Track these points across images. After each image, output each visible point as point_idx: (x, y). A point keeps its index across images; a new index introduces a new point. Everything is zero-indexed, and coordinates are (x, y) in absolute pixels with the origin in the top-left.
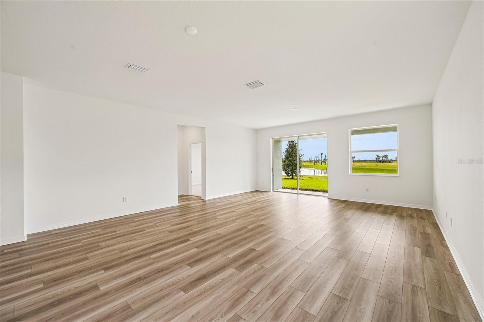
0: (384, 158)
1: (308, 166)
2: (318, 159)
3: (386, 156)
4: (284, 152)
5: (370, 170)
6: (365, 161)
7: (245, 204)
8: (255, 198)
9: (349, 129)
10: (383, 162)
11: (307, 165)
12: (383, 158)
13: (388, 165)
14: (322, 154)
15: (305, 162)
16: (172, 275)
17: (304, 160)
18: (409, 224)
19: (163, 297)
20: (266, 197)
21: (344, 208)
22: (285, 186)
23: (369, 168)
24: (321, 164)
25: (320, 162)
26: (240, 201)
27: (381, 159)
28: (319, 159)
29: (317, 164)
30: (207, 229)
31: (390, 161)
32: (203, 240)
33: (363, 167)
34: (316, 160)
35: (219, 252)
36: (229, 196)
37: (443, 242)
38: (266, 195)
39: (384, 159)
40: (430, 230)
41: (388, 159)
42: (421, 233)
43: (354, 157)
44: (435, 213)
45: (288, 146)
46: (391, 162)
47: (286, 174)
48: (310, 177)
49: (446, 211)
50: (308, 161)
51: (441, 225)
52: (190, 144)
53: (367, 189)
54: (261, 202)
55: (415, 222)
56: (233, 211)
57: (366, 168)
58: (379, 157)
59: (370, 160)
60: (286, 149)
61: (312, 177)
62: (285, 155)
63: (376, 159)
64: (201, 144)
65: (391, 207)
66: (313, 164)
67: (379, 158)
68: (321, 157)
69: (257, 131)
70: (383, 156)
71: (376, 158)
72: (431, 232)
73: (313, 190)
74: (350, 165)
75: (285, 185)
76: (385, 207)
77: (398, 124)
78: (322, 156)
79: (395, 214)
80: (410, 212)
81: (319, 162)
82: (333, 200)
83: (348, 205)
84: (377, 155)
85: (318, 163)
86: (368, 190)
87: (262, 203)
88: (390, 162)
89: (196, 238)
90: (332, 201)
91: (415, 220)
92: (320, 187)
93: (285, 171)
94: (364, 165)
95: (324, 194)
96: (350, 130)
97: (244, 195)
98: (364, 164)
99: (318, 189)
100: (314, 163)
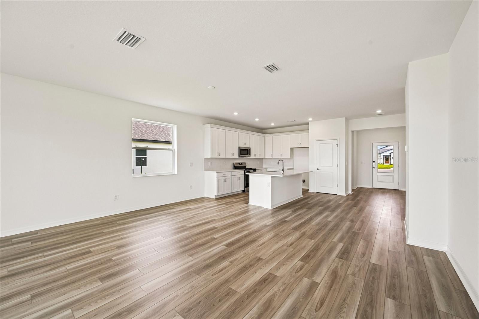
16: (224, 224)
19: (223, 218)
30: (208, 266)
32: (211, 247)
35: (195, 235)
89: (219, 248)
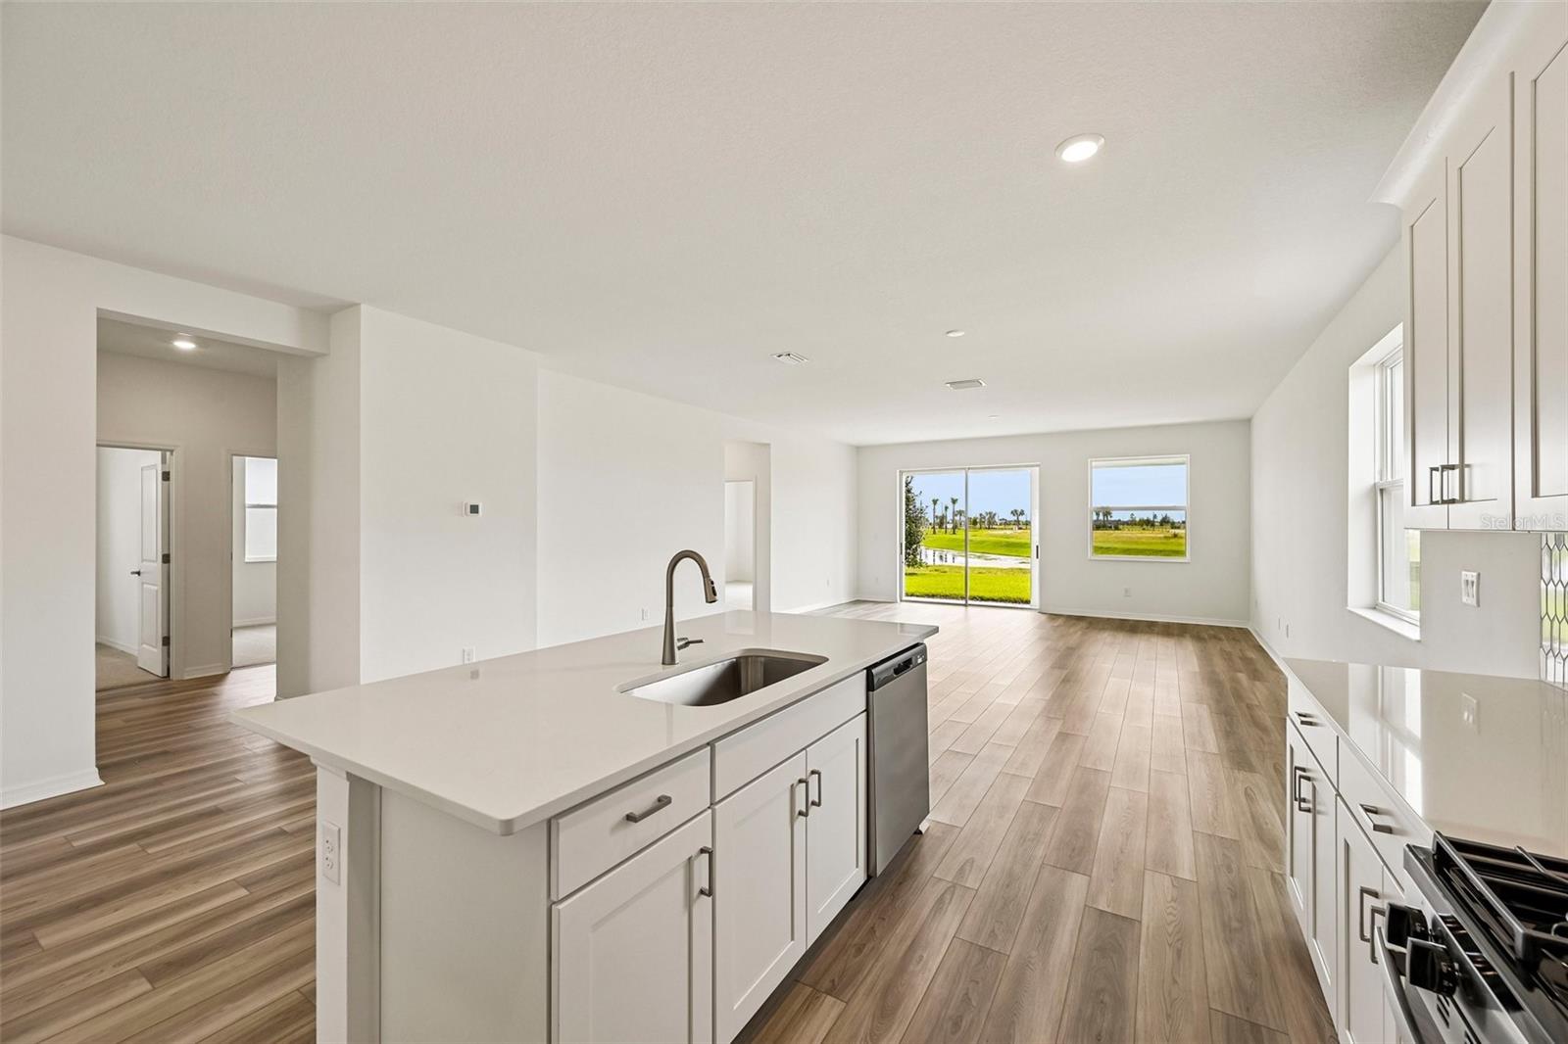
0: (1101, 514)
13: (1116, 537)
14: (935, 502)
18: (1218, 647)
31: (1117, 525)
39: (1101, 517)
40: (1252, 654)
41: (1112, 519)
42: (1241, 658)
43: (1022, 511)
44: (1253, 631)
46: (1121, 527)
51: (1270, 647)
55: (1227, 646)
69: (859, 449)
72: (1254, 656)
74: (1090, 537)
78: (936, 507)
80: (1212, 632)
82: (1053, 616)
86: (1128, 592)
88: (1117, 528)
91: (1225, 642)
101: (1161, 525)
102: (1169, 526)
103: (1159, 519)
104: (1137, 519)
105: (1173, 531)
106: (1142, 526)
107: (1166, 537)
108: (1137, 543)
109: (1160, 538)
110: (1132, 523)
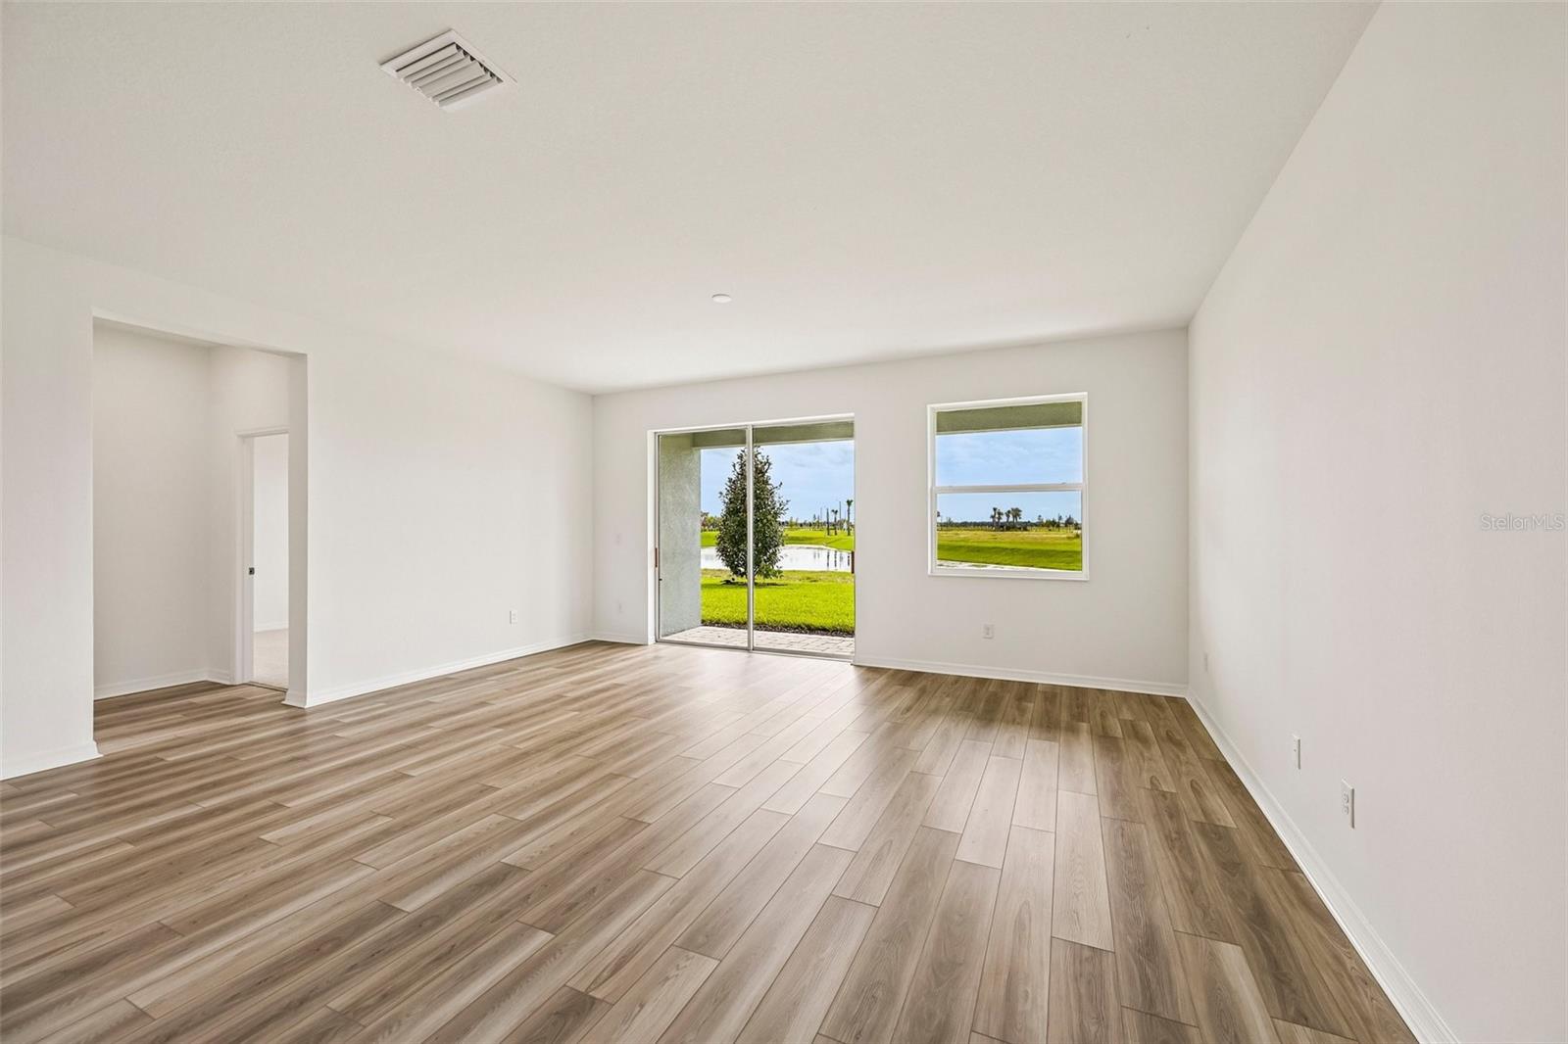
0: (1011, 516)
1: (811, 539)
2: (838, 519)
3: (1016, 513)
4: (725, 492)
5: (978, 551)
6: (965, 525)
7: (493, 724)
8: (562, 682)
9: (929, 407)
10: (1008, 529)
11: (808, 536)
12: (1008, 516)
13: (1021, 538)
14: (849, 503)
15: (801, 525)
17: (799, 522)
18: (1145, 779)
20: (614, 671)
21: (908, 710)
22: (716, 615)
23: (976, 544)
24: (849, 534)
25: (845, 526)
26: (483, 704)
27: (1004, 519)
28: (843, 517)
29: (836, 534)
31: (1025, 526)
33: (963, 544)
34: (833, 521)
36: (445, 678)
37: (1295, 875)
38: (620, 660)
39: (1011, 519)
41: (1021, 520)
42: (1203, 831)
44: (1202, 709)
45: (738, 471)
46: (1028, 528)
47: (729, 569)
48: (810, 575)
49: (1297, 738)
50: (811, 525)
52: (247, 438)
53: (988, 629)
54: (576, 705)
55: (1160, 766)
56: (400, 776)
57: (969, 547)
58: (1000, 514)
59: (978, 521)
60: (730, 480)
61: (814, 576)
62: (727, 501)
63: (991, 520)
64: (287, 435)
65: (1065, 693)
66: (822, 534)
67: (999, 518)
68: (849, 510)
69: (594, 400)
70: (1009, 512)
71: (993, 517)
73: (811, 629)
75: (715, 613)
76: (1045, 693)
77: (1085, 393)
78: (850, 508)
79: (1084, 726)
81: (841, 528)
82: (871, 672)
83: (923, 691)
84: (995, 509)
85: (838, 531)
86: (990, 632)
87: (580, 710)
88: (1025, 529)
90: (868, 680)
91: (1157, 753)
92: (835, 616)
93: (727, 556)
94: (962, 536)
95: (843, 644)
96: (933, 409)
97: (523, 669)
98: (964, 534)
99: (828, 623)
100: (828, 529)
101: (1066, 526)
102: (1072, 527)
103: (1064, 520)
104: (1045, 521)
105: (1075, 532)
106: (1048, 526)
107: (1069, 538)
108: (1041, 544)
109: (1064, 538)
110: (1040, 525)
